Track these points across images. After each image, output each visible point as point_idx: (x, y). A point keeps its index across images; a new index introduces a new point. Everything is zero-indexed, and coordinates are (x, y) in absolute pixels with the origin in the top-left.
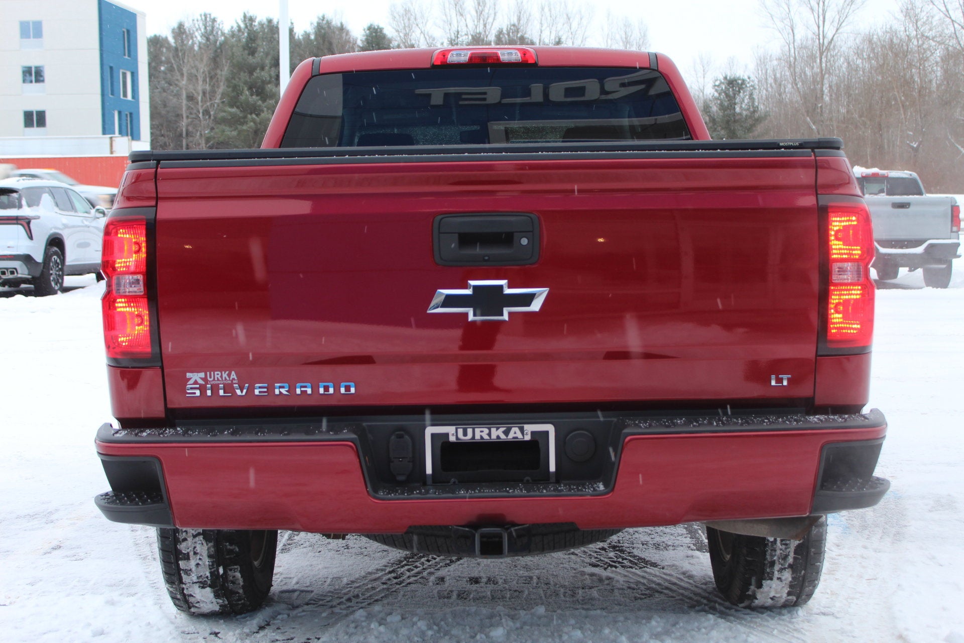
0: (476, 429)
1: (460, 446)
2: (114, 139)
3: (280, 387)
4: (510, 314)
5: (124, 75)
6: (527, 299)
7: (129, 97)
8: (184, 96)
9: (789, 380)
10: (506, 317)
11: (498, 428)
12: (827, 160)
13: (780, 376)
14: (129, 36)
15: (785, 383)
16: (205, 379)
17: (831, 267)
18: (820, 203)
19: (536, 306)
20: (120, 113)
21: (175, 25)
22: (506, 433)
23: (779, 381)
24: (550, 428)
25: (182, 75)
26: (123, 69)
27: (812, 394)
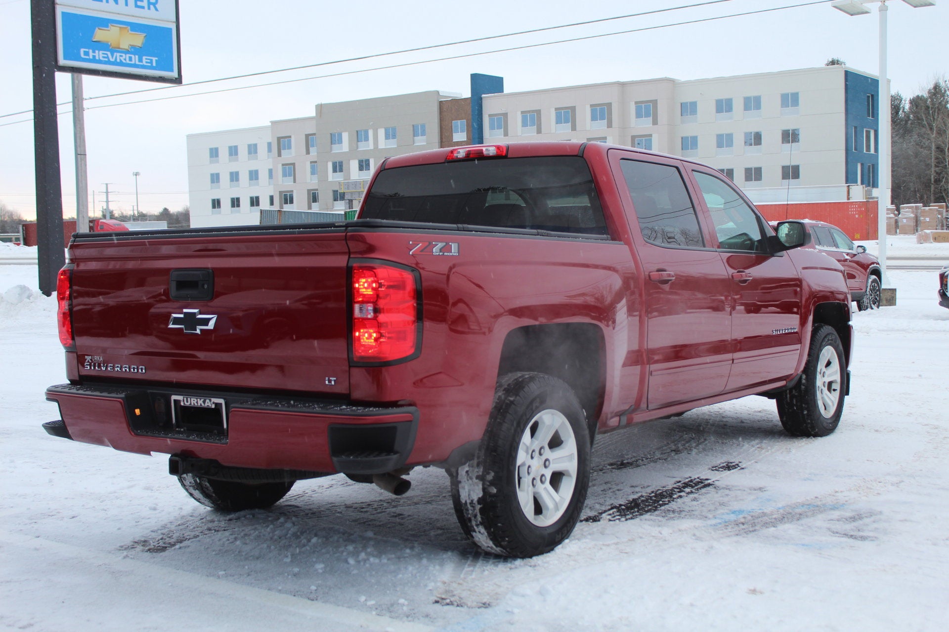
0: (192, 399)
1: (185, 408)
2: (850, 187)
3: (125, 367)
4: (201, 330)
5: (868, 133)
6: (206, 322)
7: (872, 151)
8: (933, 147)
9: (335, 381)
10: (198, 332)
11: (200, 399)
12: (360, 235)
13: (331, 378)
14: (872, 100)
15: (333, 383)
16: (91, 360)
17: (354, 307)
18: (349, 265)
19: (211, 325)
20: (862, 165)
21: (931, 86)
22: (204, 402)
23: (330, 381)
24: (222, 401)
25: (931, 129)
26: (865, 128)
27: (348, 392)
